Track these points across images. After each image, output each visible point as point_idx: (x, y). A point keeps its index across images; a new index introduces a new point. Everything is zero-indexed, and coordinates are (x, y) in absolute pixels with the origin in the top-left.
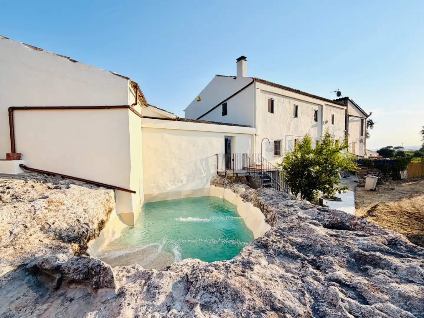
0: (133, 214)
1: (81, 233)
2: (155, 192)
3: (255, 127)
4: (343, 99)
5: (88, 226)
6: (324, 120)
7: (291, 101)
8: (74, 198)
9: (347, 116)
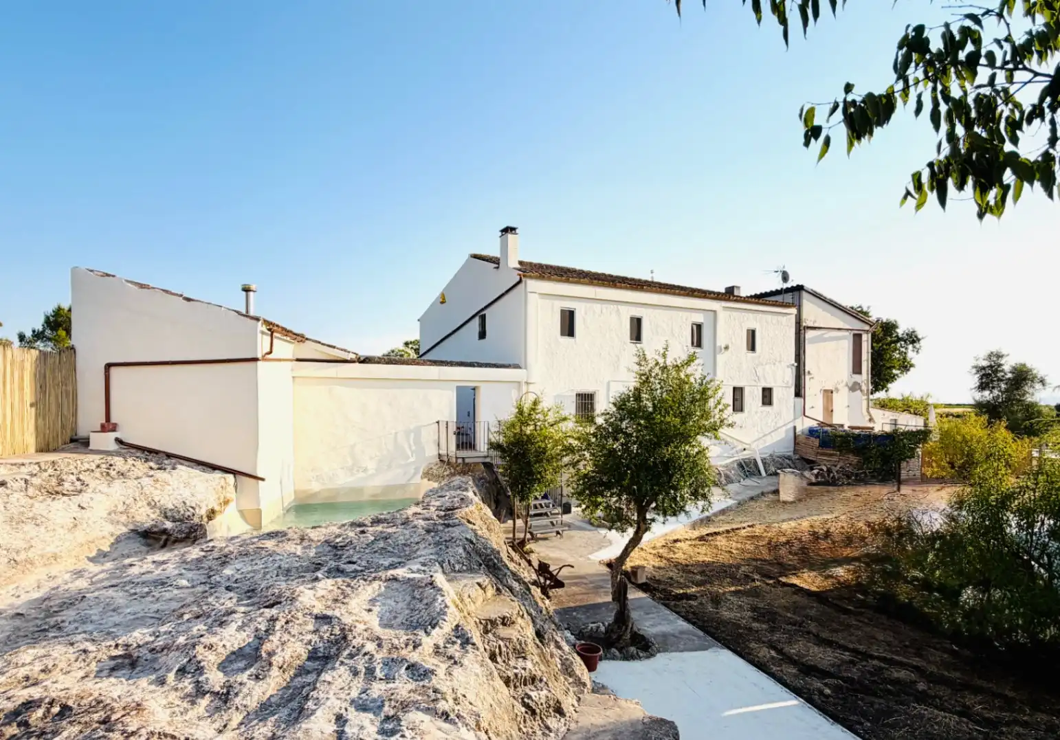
0: (259, 512)
1: (186, 515)
2: (315, 487)
5: (195, 511)
6: (721, 342)
7: (623, 308)
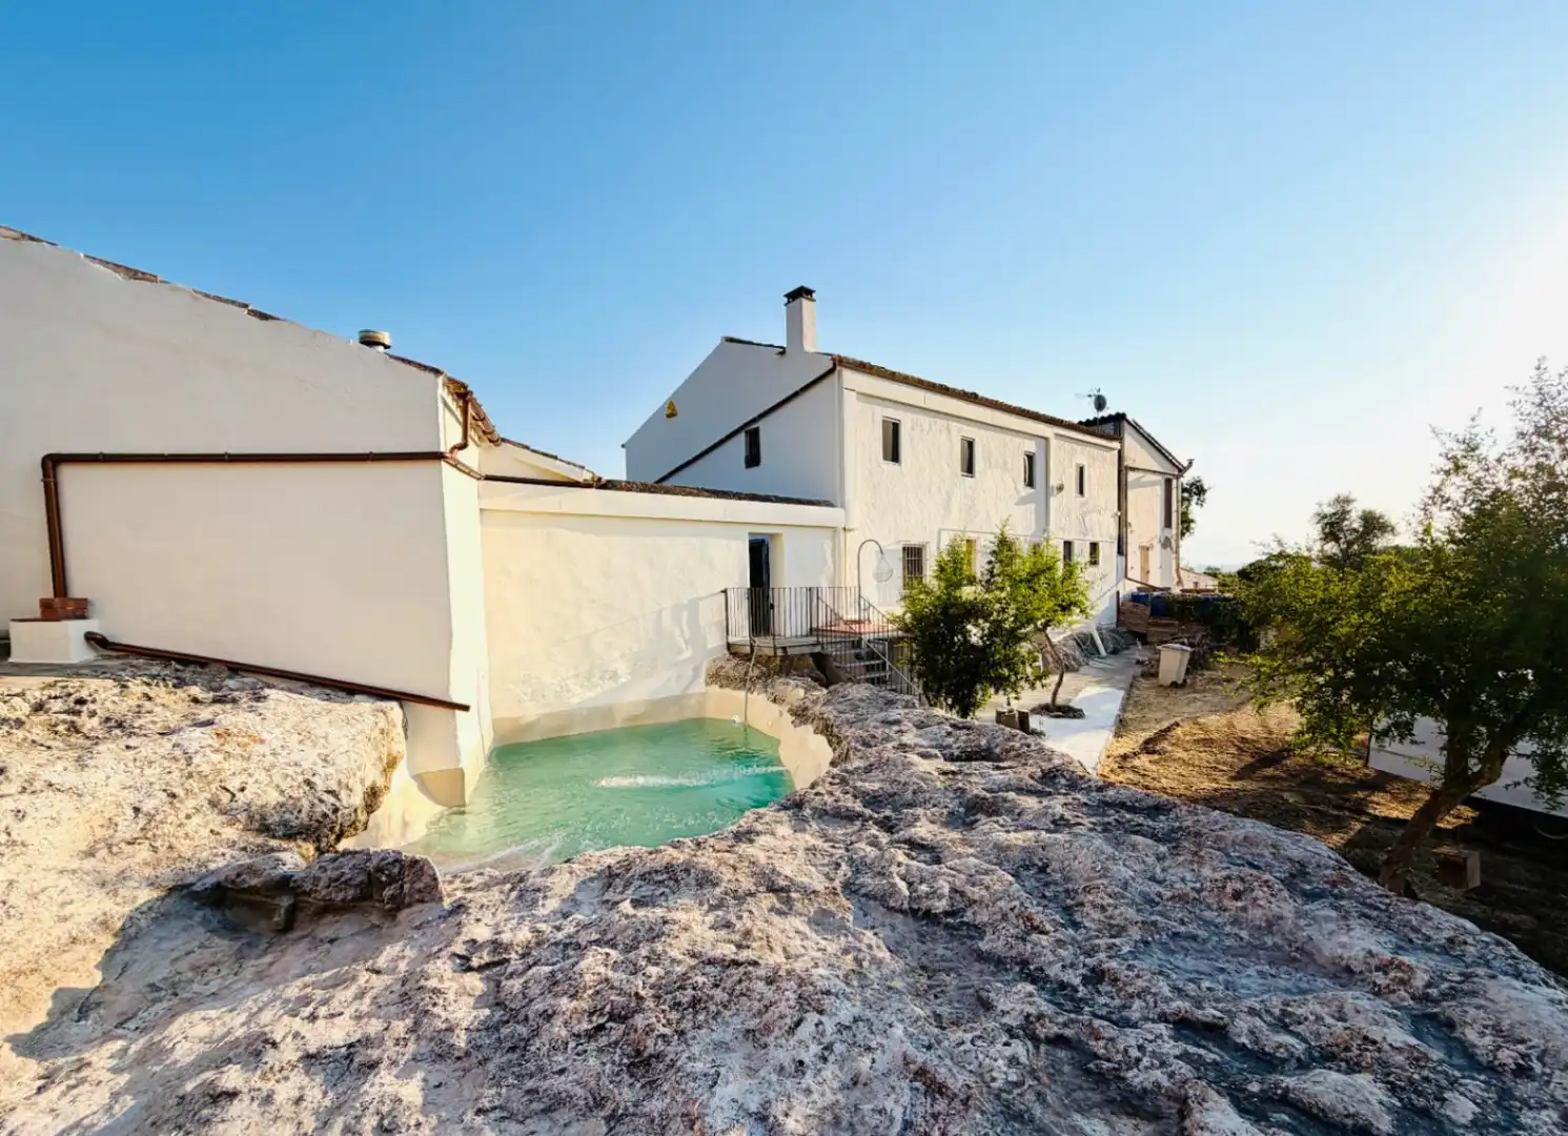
0: (461, 774)
1: (318, 816)
2: (530, 712)
3: (843, 506)
4: (1111, 419)
5: (339, 799)
6: (1054, 482)
7: (955, 425)
8: (288, 726)
9: (1122, 470)
